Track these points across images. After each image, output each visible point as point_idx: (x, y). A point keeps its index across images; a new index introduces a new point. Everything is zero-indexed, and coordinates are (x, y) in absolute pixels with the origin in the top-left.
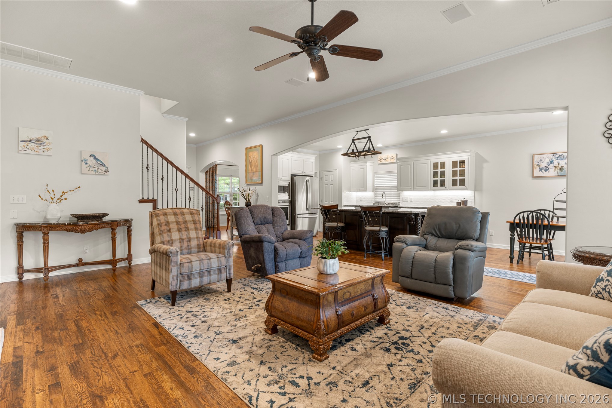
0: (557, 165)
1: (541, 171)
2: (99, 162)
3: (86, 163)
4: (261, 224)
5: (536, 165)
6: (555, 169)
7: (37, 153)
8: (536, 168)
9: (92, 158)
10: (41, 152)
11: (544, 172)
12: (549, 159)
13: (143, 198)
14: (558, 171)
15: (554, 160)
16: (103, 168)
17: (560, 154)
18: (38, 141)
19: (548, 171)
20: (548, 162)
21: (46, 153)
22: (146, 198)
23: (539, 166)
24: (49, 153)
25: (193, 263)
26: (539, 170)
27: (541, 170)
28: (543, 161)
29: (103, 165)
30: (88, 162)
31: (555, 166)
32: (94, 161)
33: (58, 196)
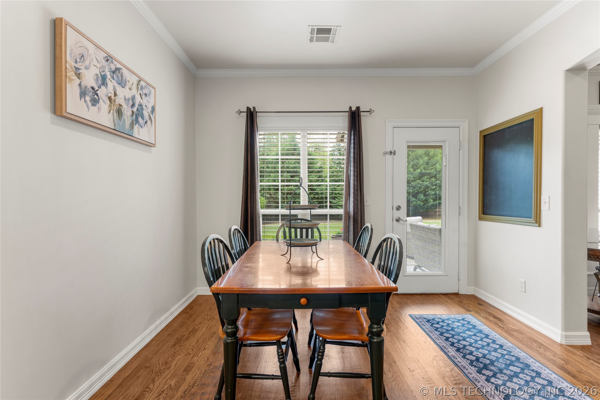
0: (113, 97)
1: (83, 99)
5: (71, 67)
6: (110, 106)
8: (71, 80)
11: (90, 104)
12: (99, 66)
14: (115, 114)
15: (109, 76)
17: (119, 66)
19: (98, 105)
20: (97, 75)
23: (78, 75)
26: (77, 91)
27: (83, 94)
28: (87, 63)
31: (110, 95)
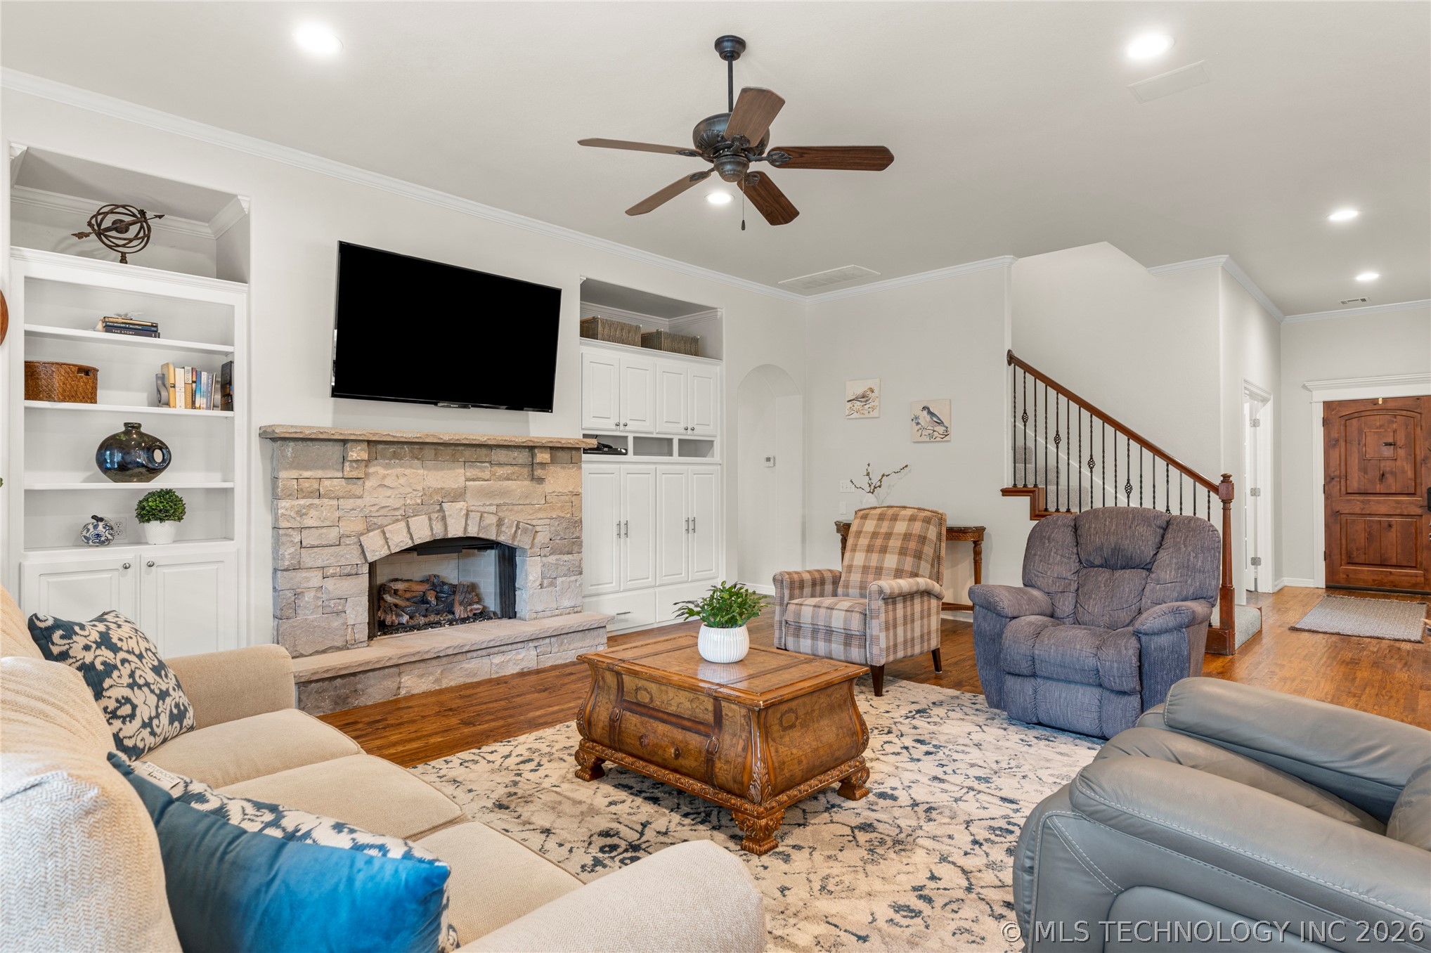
2: (935, 419)
3: (918, 424)
4: (1106, 565)
7: (862, 416)
9: (925, 412)
10: (867, 415)
13: (1015, 485)
16: (941, 429)
18: (863, 397)
21: (872, 414)
22: (1020, 486)
24: (875, 414)
25: (803, 607)
29: (940, 423)
30: (920, 421)
32: (928, 418)
33: (875, 481)
